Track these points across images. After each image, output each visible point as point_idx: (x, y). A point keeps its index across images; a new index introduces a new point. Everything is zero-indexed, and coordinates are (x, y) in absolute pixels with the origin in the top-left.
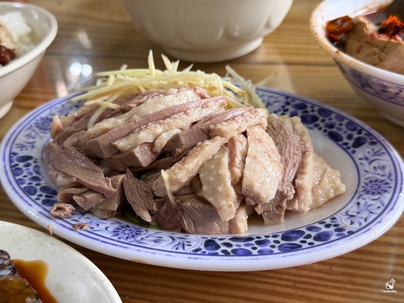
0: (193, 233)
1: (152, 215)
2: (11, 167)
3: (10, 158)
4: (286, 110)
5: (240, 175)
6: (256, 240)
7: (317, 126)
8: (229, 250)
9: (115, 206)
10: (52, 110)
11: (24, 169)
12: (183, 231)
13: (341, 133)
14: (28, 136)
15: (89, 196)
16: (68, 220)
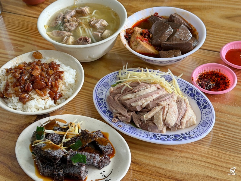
0: (150, 132)
1: (140, 125)
2: (98, 102)
3: (97, 98)
4: (186, 90)
5: (165, 118)
6: (167, 136)
7: (194, 98)
8: (159, 138)
9: (129, 121)
10: (107, 79)
11: (102, 103)
12: (148, 130)
13: (201, 102)
14: (101, 89)
15: (123, 118)
16: (116, 123)
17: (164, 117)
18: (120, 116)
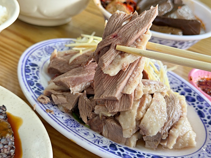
0: (106, 137)
1: (88, 120)
2: (26, 67)
3: (26, 62)
4: (180, 90)
5: (142, 116)
6: (138, 153)
7: (193, 104)
8: (122, 153)
9: (70, 108)
10: (55, 44)
11: (32, 70)
12: (101, 134)
13: (205, 113)
14: (39, 53)
15: (60, 98)
16: (45, 106)
17: (141, 114)
18: (55, 95)
